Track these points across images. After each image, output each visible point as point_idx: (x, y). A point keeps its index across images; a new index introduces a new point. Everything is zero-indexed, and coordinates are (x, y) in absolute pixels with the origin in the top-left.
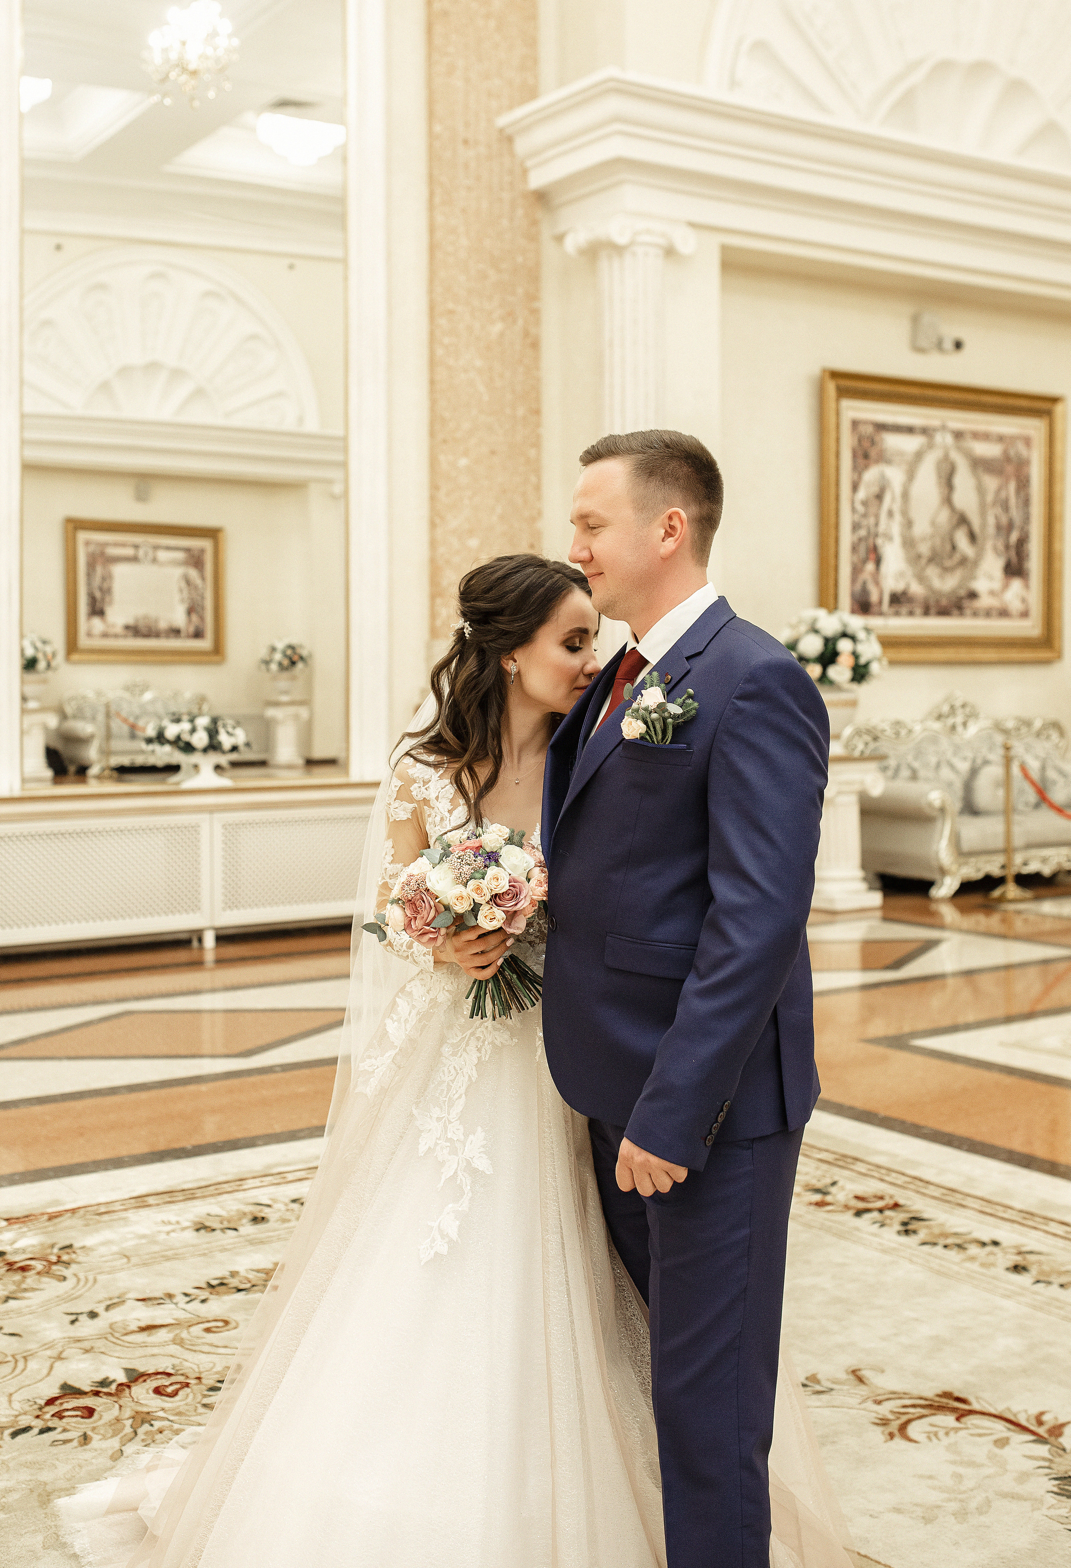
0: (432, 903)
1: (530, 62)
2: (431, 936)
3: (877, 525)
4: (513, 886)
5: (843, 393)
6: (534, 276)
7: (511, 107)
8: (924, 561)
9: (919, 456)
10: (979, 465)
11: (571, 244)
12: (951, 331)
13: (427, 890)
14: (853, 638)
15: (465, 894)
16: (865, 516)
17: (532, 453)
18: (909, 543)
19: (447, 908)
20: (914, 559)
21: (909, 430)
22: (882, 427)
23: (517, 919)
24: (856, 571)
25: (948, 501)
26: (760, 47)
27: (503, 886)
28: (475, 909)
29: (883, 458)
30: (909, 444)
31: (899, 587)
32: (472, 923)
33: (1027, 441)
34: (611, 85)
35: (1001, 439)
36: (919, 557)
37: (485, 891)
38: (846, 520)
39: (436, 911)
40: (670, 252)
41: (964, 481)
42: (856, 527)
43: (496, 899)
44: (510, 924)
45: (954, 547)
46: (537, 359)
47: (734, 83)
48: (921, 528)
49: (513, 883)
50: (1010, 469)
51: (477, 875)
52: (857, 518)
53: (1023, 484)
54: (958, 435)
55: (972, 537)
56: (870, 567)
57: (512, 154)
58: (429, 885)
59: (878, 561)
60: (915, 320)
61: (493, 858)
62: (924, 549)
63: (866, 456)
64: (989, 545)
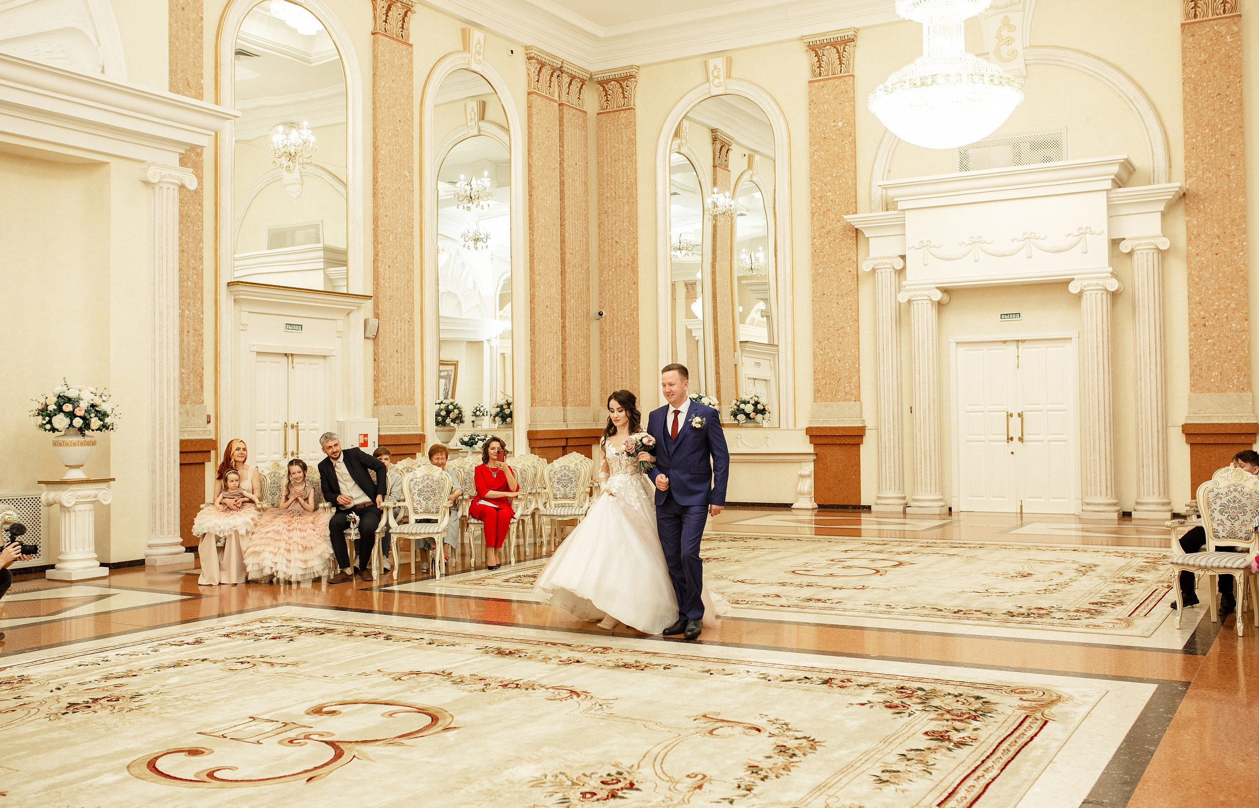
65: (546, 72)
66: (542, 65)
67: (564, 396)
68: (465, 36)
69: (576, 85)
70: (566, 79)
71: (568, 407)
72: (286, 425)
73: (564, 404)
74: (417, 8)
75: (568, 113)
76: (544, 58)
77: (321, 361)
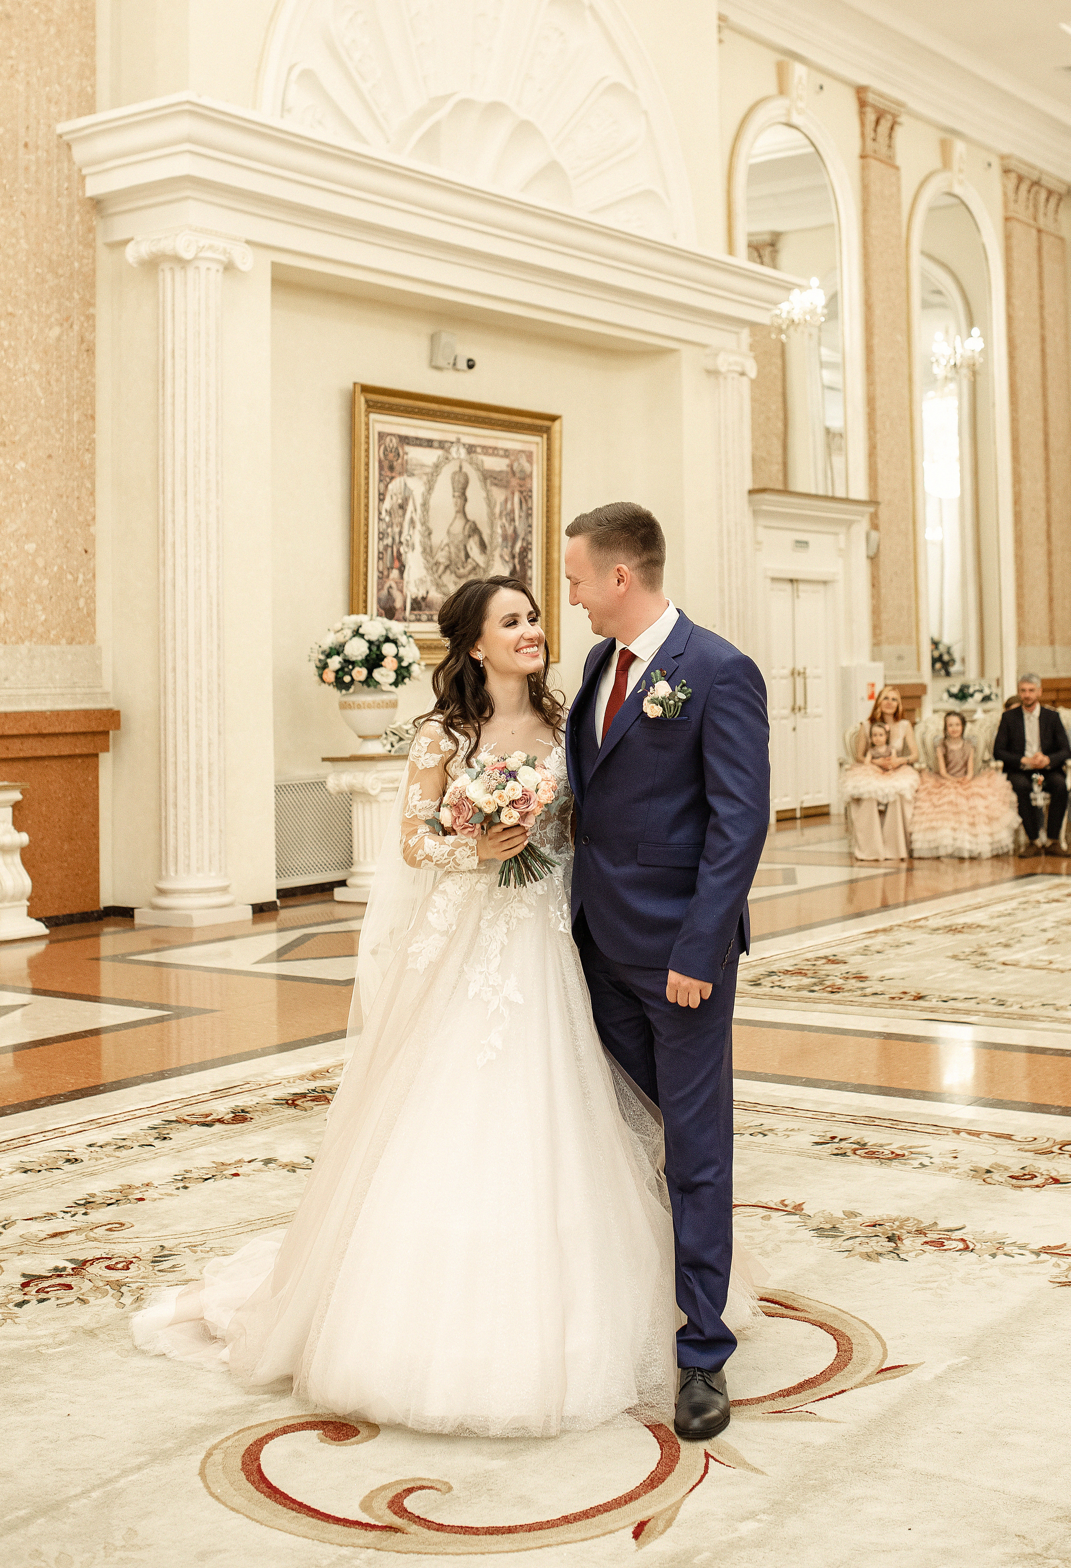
0: (470, 807)
1: (89, 71)
2: (470, 829)
3: (400, 533)
4: (526, 795)
5: (372, 406)
6: (90, 283)
7: (69, 116)
8: (442, 568)
9: (437, 467)
10: (489, 477)
11: (131, 253)
12: (465, 352)
13: (467, 798)
14: (395, 642)
15: (491, 800)
16: (390, 525)
17: (88, 456)
18: (428, 551)
19: (480, 810)
20: (433, 566)
21: (429, 443)
22: (405, 440)
23: (529, 817)
24: (382, 577)
25: (462, 512)
26: (307, 75)
27: (518, 795)
28: (499, 810)
29: (406, 471)
30: (427, 457)
31: (421, 593)
32: (497, 821)
33: (529, 456)
34: (187, 107)
35: (507, 453)
36: (437, 564)
37: (505, 798)
38: (374, 528)
39: (474, 812)
40: (229, 267)
41: (475, 491)
42: (382, 536)
43: (513, 803)
44: (524, 821)
45: (467, 556)
46: (92, 364)
47: (285, 109)
48: (439, 538)
49: (525, 792)
50: (514, 482)
51: (500, 787)
52: (383, 526)
53: (526, 497)
54: (471, 449)
55: (483, 546)
56: (395, 573)
57: (70, 160)
58: (468, 795)
59: (402, 569)
60: (433, 338)
61: (512, 775)
62: (441, 557)
63: (391, 468)
64: (497, 554)
65: (1024, 187)
66: (1020, 179)
67: (1051, 632)
68: (945, 148)
69: (1053, 201)
70: (1043, 195)
71: (1058, 647)
72: (793, 674)
73: (1052, 643)
74: (903, 119)
75: (1047, 241)
76: (1024, 170)
77: (821, 588)
